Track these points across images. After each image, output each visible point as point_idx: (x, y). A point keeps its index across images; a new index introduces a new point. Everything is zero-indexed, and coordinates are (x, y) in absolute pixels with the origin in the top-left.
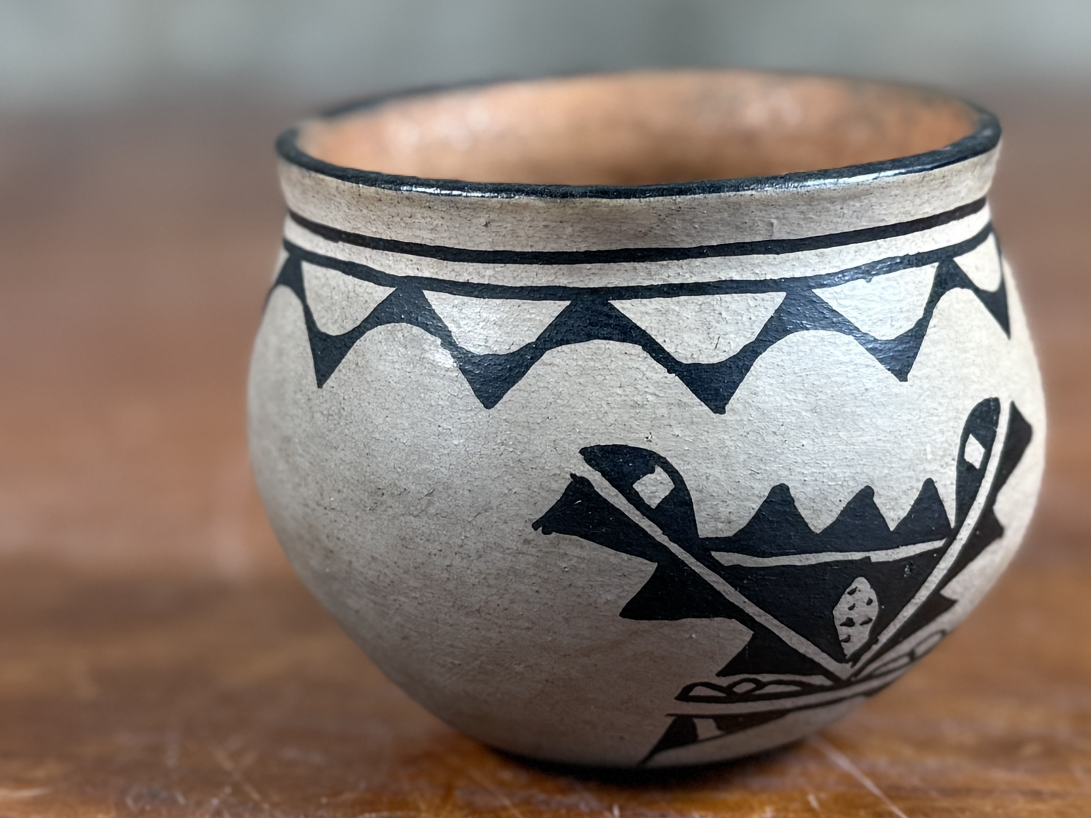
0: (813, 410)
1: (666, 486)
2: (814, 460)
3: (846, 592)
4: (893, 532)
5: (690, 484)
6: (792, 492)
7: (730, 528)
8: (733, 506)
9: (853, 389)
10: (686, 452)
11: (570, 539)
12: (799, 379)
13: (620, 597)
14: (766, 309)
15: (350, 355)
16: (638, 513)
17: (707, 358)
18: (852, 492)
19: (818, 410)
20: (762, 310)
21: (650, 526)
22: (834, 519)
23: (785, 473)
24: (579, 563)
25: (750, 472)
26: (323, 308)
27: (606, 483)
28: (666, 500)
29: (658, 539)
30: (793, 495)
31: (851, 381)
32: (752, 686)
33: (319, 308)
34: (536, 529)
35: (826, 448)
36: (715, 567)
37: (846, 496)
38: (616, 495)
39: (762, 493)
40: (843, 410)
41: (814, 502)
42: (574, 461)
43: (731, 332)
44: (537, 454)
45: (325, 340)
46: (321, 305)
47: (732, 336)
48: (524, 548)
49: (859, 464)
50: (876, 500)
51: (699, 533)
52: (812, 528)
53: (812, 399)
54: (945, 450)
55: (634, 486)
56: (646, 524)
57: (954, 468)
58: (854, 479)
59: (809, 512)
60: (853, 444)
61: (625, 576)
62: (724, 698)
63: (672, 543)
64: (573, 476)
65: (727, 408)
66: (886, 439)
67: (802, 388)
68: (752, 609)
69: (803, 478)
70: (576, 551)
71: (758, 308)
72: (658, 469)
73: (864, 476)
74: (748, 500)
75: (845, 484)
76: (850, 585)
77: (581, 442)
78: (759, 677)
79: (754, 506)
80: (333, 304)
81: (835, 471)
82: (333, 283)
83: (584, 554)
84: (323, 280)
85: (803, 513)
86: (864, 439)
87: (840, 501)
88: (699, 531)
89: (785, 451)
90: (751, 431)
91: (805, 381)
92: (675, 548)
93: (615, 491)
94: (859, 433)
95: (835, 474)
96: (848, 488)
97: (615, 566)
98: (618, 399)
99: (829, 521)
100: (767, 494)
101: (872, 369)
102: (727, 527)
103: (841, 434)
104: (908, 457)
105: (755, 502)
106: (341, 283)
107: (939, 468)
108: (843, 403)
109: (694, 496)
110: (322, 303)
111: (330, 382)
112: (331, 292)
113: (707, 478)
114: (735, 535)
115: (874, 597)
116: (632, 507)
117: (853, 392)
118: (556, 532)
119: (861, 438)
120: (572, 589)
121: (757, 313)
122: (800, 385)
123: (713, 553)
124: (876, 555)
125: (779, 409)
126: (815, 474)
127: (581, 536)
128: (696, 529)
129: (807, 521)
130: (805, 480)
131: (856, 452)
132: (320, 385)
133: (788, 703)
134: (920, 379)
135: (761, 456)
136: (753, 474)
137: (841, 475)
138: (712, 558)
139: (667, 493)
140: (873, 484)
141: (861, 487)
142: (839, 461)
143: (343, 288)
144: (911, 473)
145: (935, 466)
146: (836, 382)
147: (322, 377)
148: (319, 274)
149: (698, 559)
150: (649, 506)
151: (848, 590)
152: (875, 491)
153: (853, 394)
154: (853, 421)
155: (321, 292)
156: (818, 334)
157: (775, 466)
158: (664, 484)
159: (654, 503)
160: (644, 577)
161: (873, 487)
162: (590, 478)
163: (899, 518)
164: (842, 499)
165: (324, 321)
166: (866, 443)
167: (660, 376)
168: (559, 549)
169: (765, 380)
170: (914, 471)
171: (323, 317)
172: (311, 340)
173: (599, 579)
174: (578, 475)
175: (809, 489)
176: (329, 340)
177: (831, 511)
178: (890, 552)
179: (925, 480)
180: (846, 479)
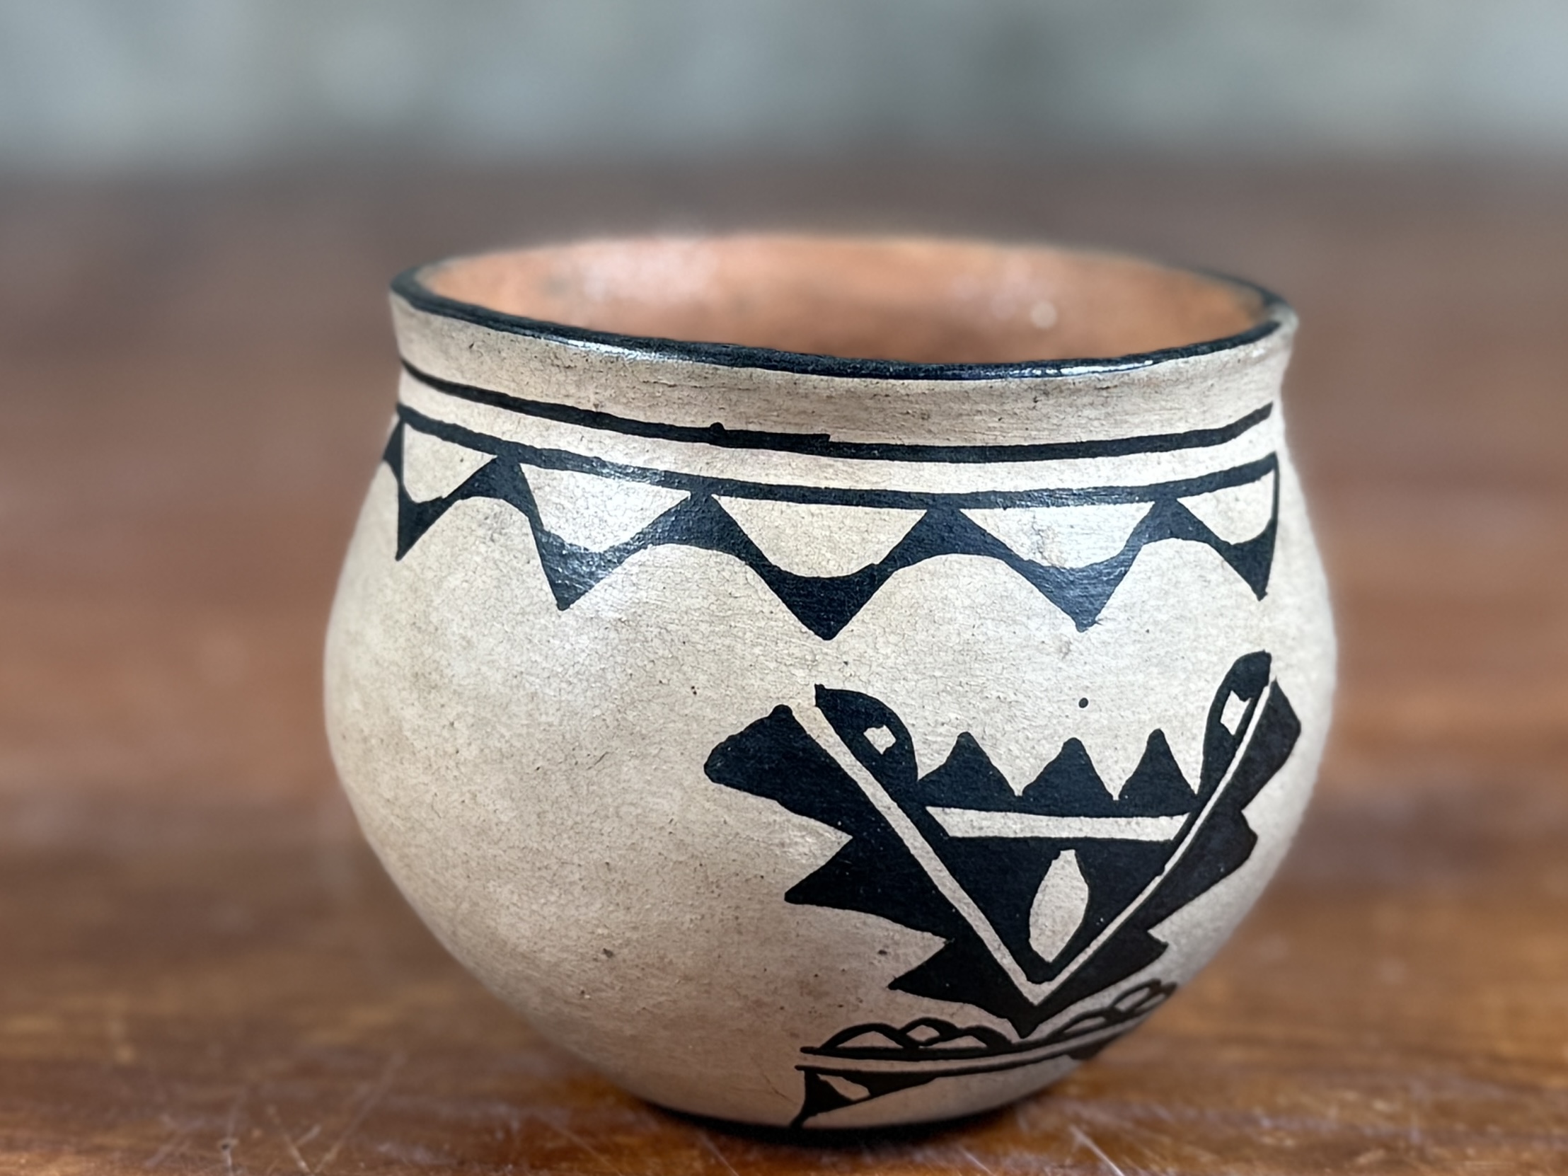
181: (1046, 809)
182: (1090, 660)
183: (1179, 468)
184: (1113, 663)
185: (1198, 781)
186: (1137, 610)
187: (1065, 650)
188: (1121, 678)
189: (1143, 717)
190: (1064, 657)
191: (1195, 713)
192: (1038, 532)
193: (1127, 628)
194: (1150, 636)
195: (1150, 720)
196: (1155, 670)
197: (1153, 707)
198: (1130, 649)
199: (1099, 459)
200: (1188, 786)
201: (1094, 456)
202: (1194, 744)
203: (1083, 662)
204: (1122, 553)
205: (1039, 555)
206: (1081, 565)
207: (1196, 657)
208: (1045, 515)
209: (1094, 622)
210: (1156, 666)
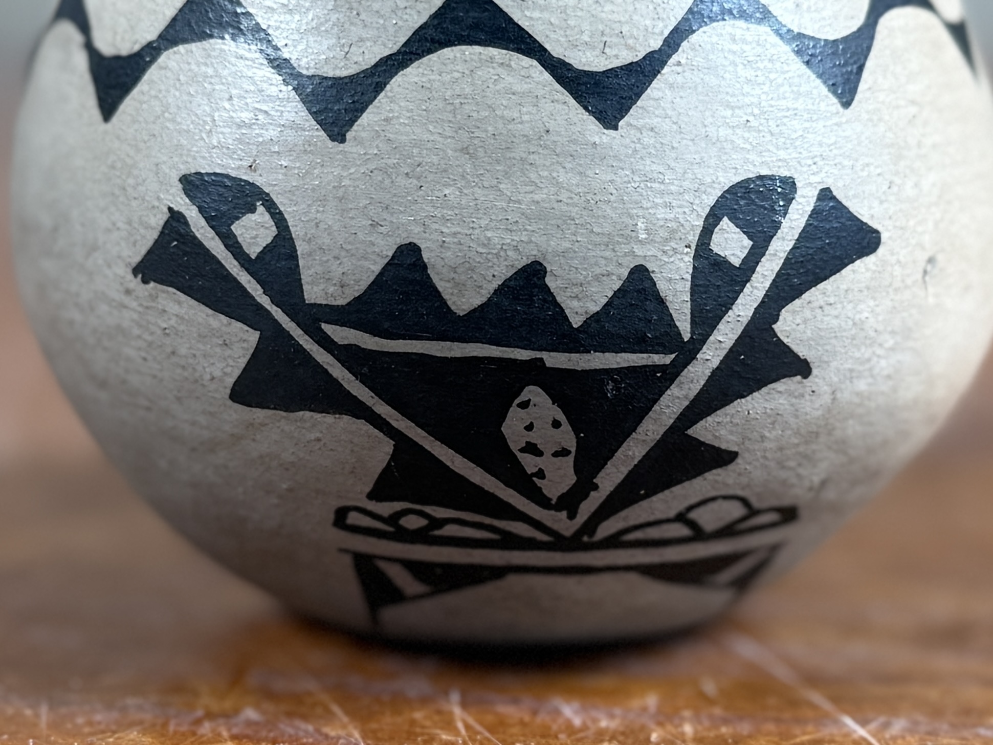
0: (465, 150)
1: (267, 231)
2: (459, 217)
3: (514, 405)
4: (577, 329)
5: (296, 230)
6: (425, 256)
7: (343, 293)
8: (348, 264)
9: (526, 129)
10: (294, 189)
11: (168, 292)
12: (449, 108)
13: (225, 374)
14: (419, 12)
16: (236, 263)
17: (334, 69)
18: (512, 266)
19: (471, 151)
20: (413, 12)
21: (249, 282)
22: (485, 299)
23: (417, 229)
24: (180, 324)
25: (370, 222)
27: (203, 222)
28: (267, 249)
29: (258, 299)
30: (426, 260)
31: (526, 118)
32: (422, 522)
34: (135, 276)
35: (479, 202)
36: (326, 343)
37: (502, 272)
38: (213, 239)
39: (385, 253)
40: (509, 155)
41: (455, 272)
42: (173, 190)
43: (368, 39)
44: (140, 180)
47: (368, 44)
48: (126, 300)
49: (526, 230)
50: (550, 281)
51: (306, 297)
52: (453, 308)
53: (464, 135)
54: (673, 231)
55: (232, 227)
56: (244, 278)
57: (689, 259)
58: (516, 249)
59: (448, 285)
60: (519, 202)
61: (226, 345)
62: (390, 533)
63: (274, 306)
64: (170, 209)
65: (349, 135)
66: (570, 201)
67: (453, 120)
68: (383, 409)
69: (440, 238)
70: (173, 308)
71: (408, 11)
72: (261, 209)
73: (532, 246)
74: (366, 259)
75: (502, 253)
76: (518, 394)
77: (182, 167)
78: (428, 509)
79: (372, 267)
81: (489, 234)
83: (182, 312)
85: (440, 285)
86: (537, 197)
87: (494, 276)
88: (305, 294)
89: (419, 200)
90: (375, 169)
91: (457, 112)
92: (278, 313)
93: (211, 233)
94: (528, 188)
95: (489, 239)
96: (506, 260)
97: (215, 332)
98: (225, 114)
99: (477, 301)
100: (390, 254)
101: (559, 106)
102: (339, 292)
103: (502, 186)
104: (606, 230)
105: (375, 263)
107: (659, 254)
108: (509, 145)
109: (301, 248)
113: (317, 225)
114: (349, 304)
115: (561, 417)
116: (230, 254)
117: (526, 133)
118: (155, 281)
119: (531, 195)
120: (174, 359)
121: (405, 17)
122: (451, 116)
123: (324, 326)
124: (553, 358)
125: (417, 144)
126: (459, 236)
127: (178, 289)
128: (302, 292)
129: (445, 296)
130: (444, 242)
131: (523, 214)
133: (495, 557)
134: (640, 130)
135: (386, 202)
136: (375, 225)
137: (496, 240)
138: (322, 330)
139: (269, 240)
140: (544, 259)
141: (525, 261)
142: (495, 223)
144: (608, 254)
145: (651, 251)
146: (502, 117)
149: (306, 332)
150: (248, 255)
151: (517, 401)
152: (548, 269)
153: (525, 136)
154: (522, 170)
156: (486, 53)
157: (404, 219)
158: (266, 228)
159: (253, 251)
160: (248, 350)
161: (545, 264)
162: (187, 213)
163: (586, 313)
164: (495, 274)
166: (538, 202)
167: (274, 89)
168: (158, 303)
169: (402, 104)
170: (614, 250)
173: (200, 346)
174: (176, 209)
175: (449, 254)
177: (480, 287)
178: (574, 356)
179: (632, 266)
180: (504, 247)
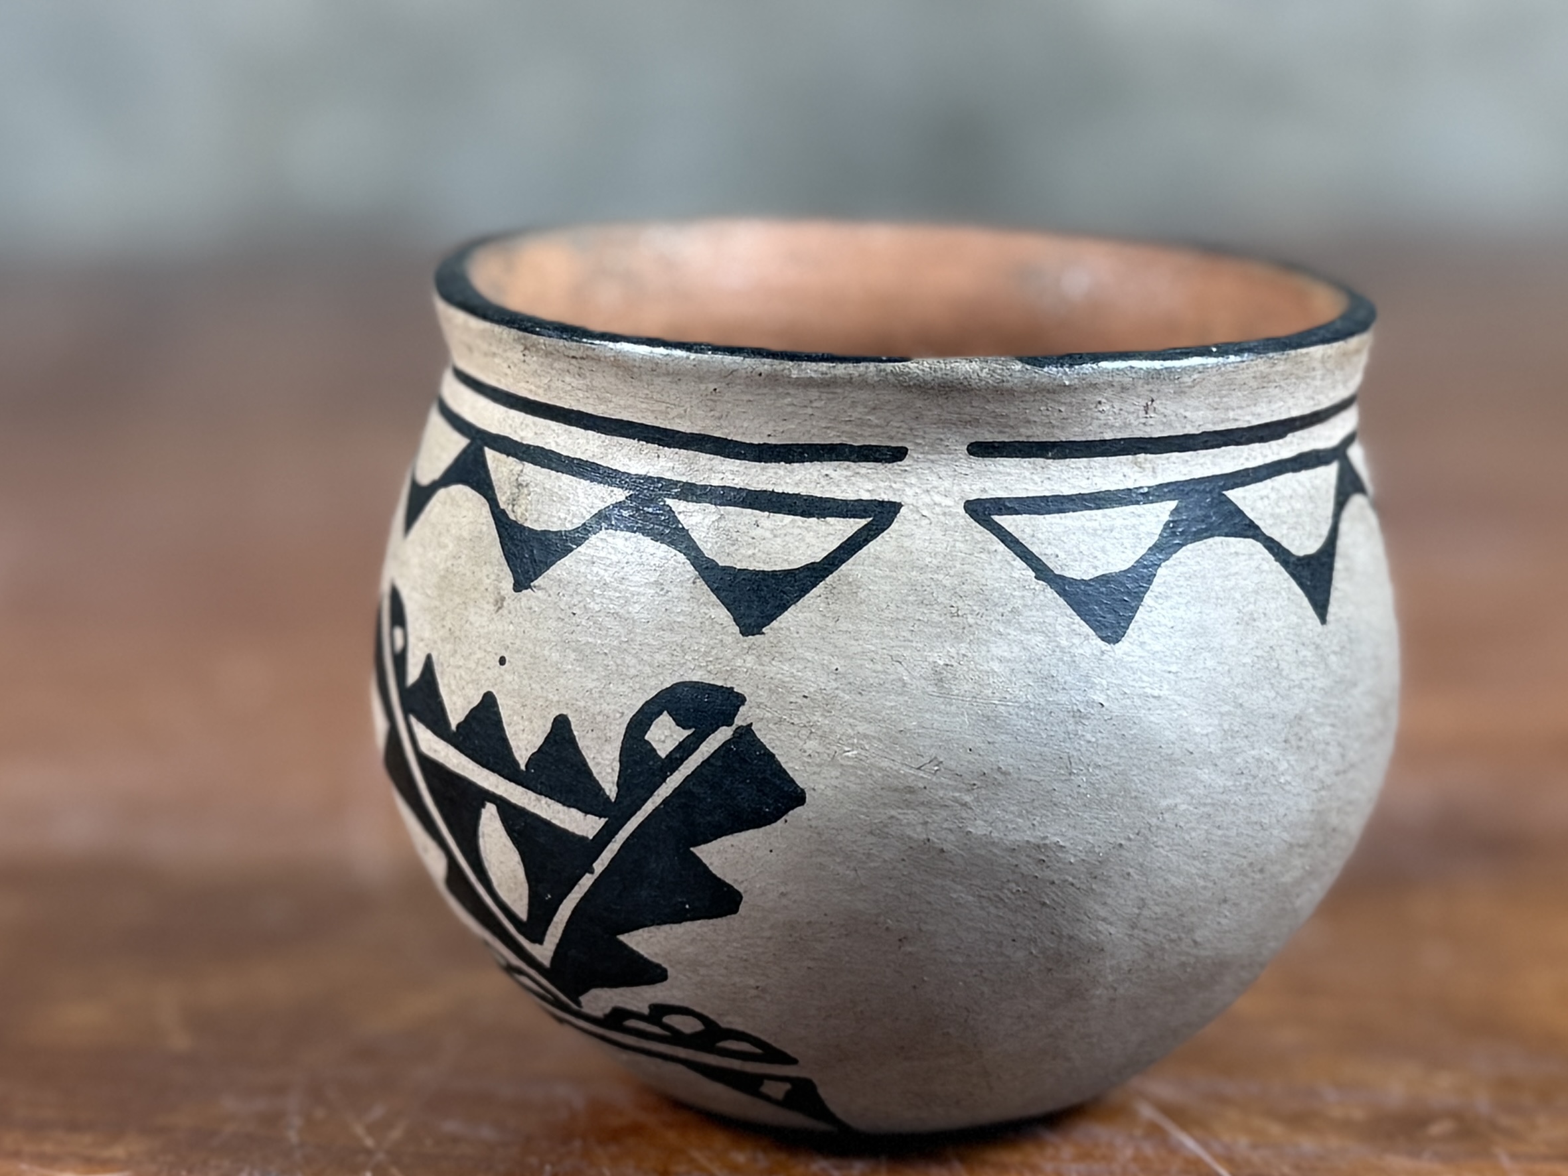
15: (1339, 564)
26: (1289, 529)
33: (1285, 532)
45: (1309, 564)
46: (1285, 527)
80: (1299, 516)
82: (1287, 492)
84: (1273, 496)
106: (1296, 486)
110: (1285, 523)
111: (1332, 609)
112: (1290, 504)
132: (1323, 618)
143: (1301, 490)
147: (1321, 607)
148: (1264, 493)
155: (1277, 510)
165: (1297, 543)
171: (1293, 540)
172: (1293, 575)
176: (1313, 562)
181: (470, 752)
182: (516, 621)
183: (681, 468)
184: (533, 632)
185: (615, 789)
186: (571, 588)
187: (499, 603)
188: (538, 649)
189: (551, 696)
190: (497, 611)
191: (612, 715)
192: (519, 485)
193: (555, 603)
194: (575, 619)
195: (558, 702)
196: (573, 656)
197: (562, 690)
198: (552, 624)
199: (590, 432)
200: (601, 789)
201: (586, 428)
202: (607, 747)
203: (509, 620)
204: (576, 530)
205: (510, 507)
206: (537, 527)
207: (623, 659)
208: (531, 471)
209: (530, 587)
210: (574, 651)
